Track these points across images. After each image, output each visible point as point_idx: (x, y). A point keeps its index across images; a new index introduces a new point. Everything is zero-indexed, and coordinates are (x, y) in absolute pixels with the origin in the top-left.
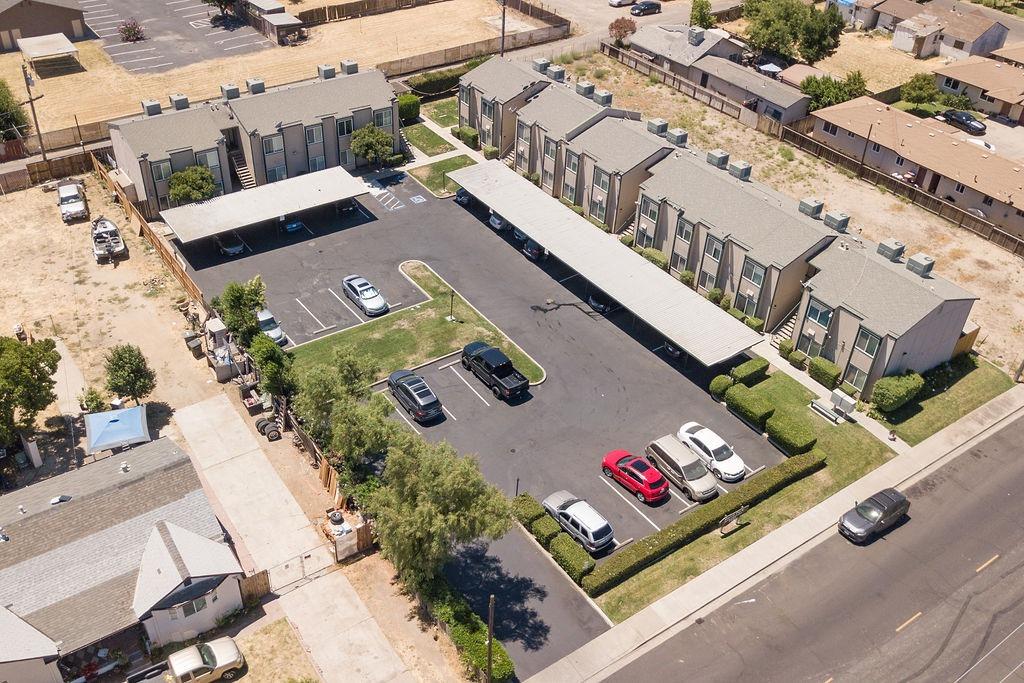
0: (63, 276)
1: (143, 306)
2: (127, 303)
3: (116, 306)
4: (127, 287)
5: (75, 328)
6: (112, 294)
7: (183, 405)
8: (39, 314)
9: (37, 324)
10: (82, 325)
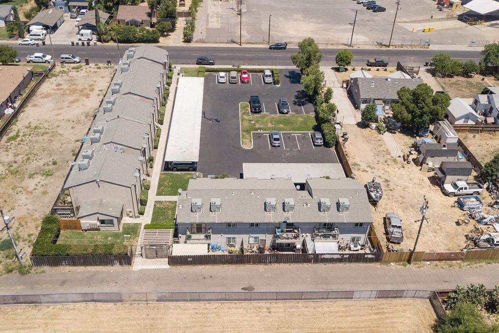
0: (395, 187)
1: (361, 161)
2: (367, 165)
3: (372, 165)
4: (367, 172)
5: (388, 160)
6: (373, 170)
7: (353, 125)
8: (403, 171)
9: (404, 167)
10: (386, 162)
